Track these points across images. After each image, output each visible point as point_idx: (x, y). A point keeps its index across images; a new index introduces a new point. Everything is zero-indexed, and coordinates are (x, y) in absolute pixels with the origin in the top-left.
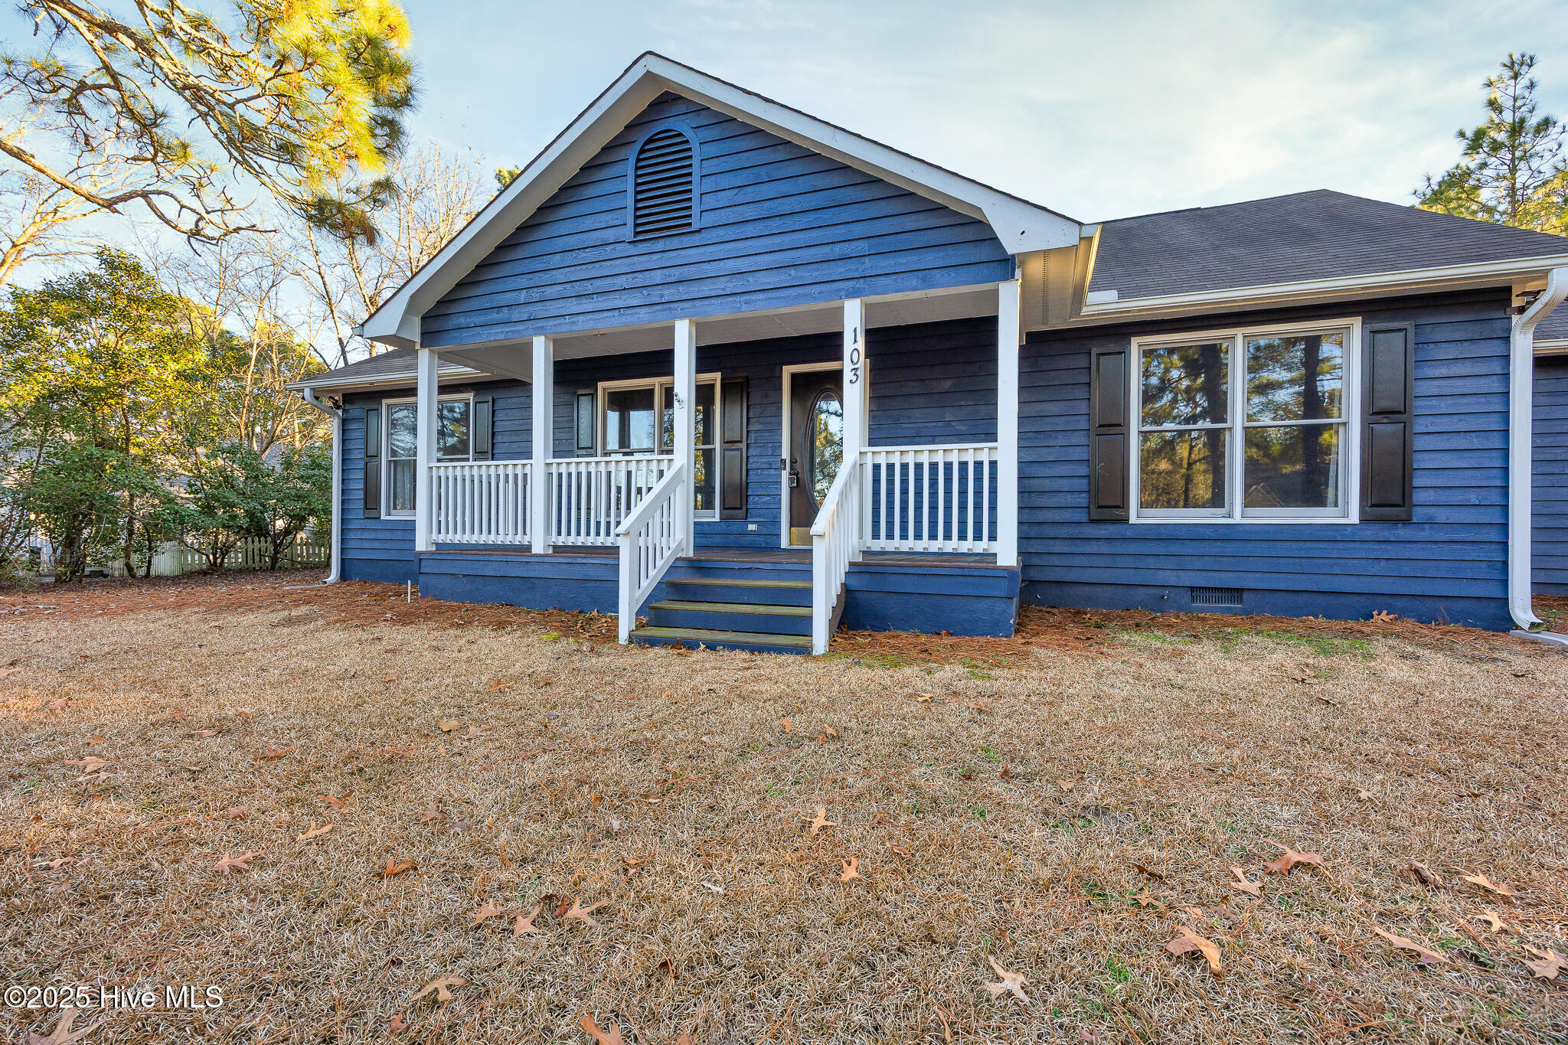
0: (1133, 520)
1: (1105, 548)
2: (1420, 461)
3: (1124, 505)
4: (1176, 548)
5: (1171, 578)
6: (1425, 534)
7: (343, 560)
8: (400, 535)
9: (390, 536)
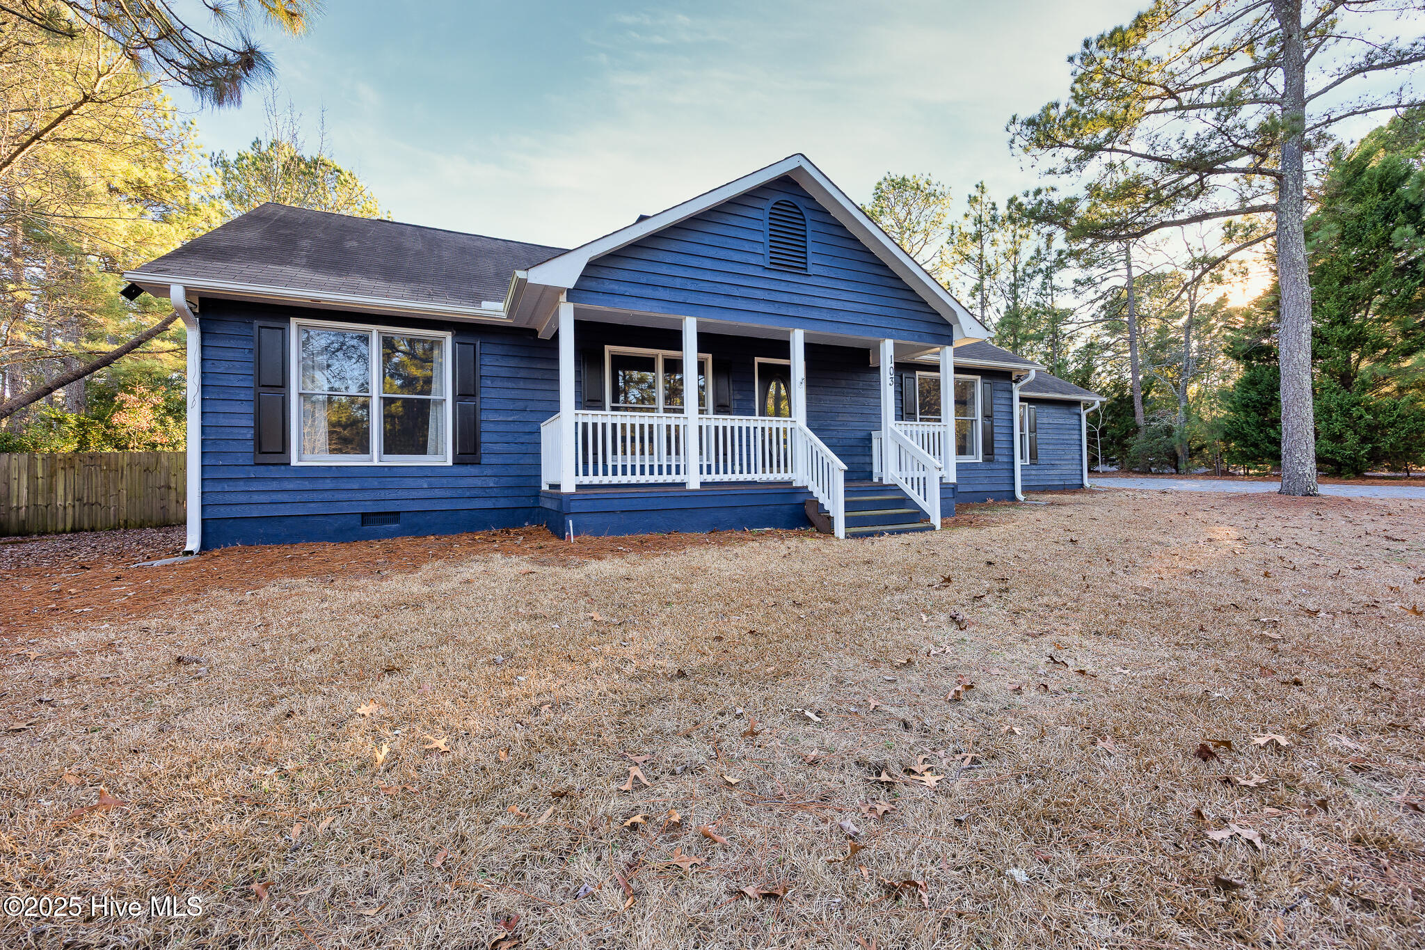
2: (996, 437)
6: (997, 466)
7: (204, 521)
8: (329, 484)
9: (307, 485)
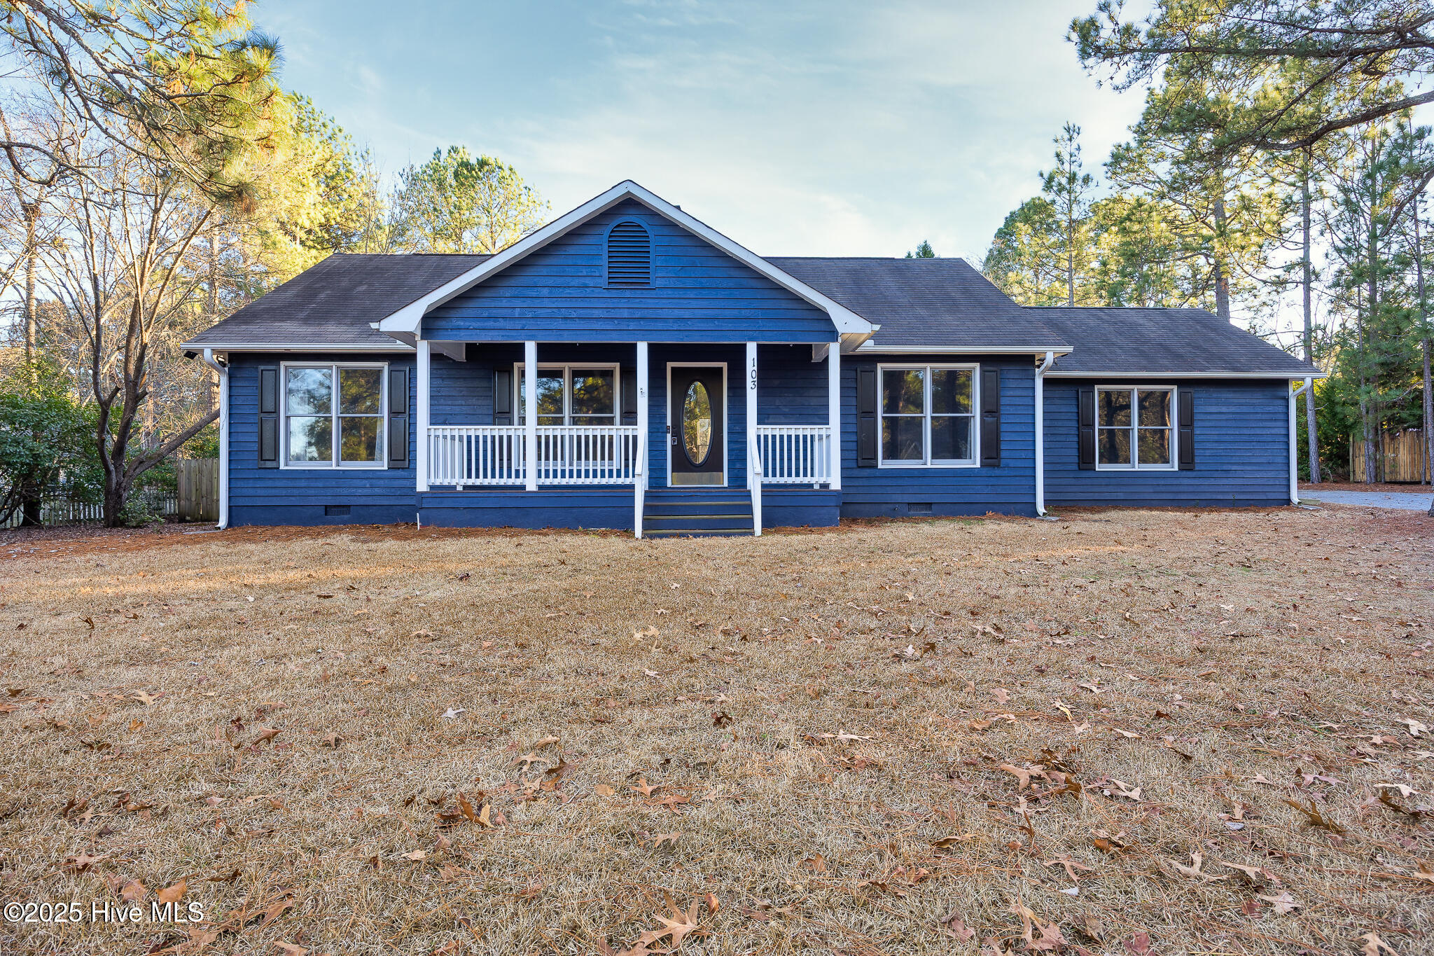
0: (880, 466)
1: (866, 482)
2: (1004, 437)
3: (876, 458)
4: (900, 482)
5: (899, 498)
6: (1006, 472)
7: (230, 508)
8: (303, 483)
9: (290, 484)
